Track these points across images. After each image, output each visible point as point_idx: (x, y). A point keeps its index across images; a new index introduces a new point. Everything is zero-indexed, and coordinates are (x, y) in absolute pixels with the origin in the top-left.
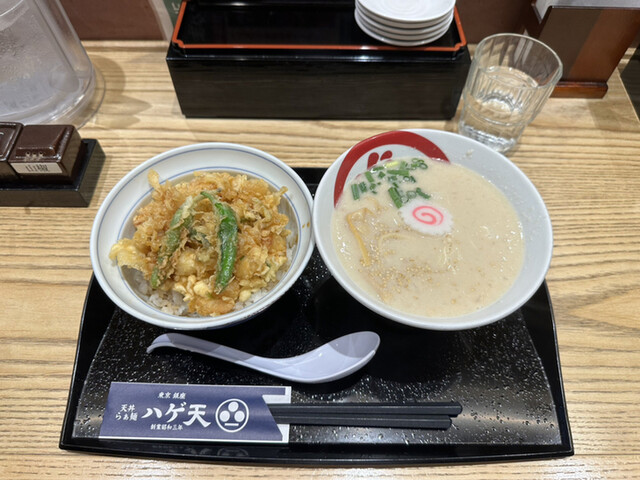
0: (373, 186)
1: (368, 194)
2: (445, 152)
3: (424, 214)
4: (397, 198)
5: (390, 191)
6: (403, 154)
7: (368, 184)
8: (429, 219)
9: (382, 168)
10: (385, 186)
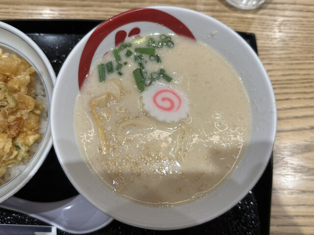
0: (119, 66)
1: (114, 75)
2: (191, 30)
3: (164, 99)
4: (141, 80)
5: (135, 72)
6: (152, 31)
7: (115, 64)
8: (167, 104)
9: (130, 45)
10: (131, 66)
